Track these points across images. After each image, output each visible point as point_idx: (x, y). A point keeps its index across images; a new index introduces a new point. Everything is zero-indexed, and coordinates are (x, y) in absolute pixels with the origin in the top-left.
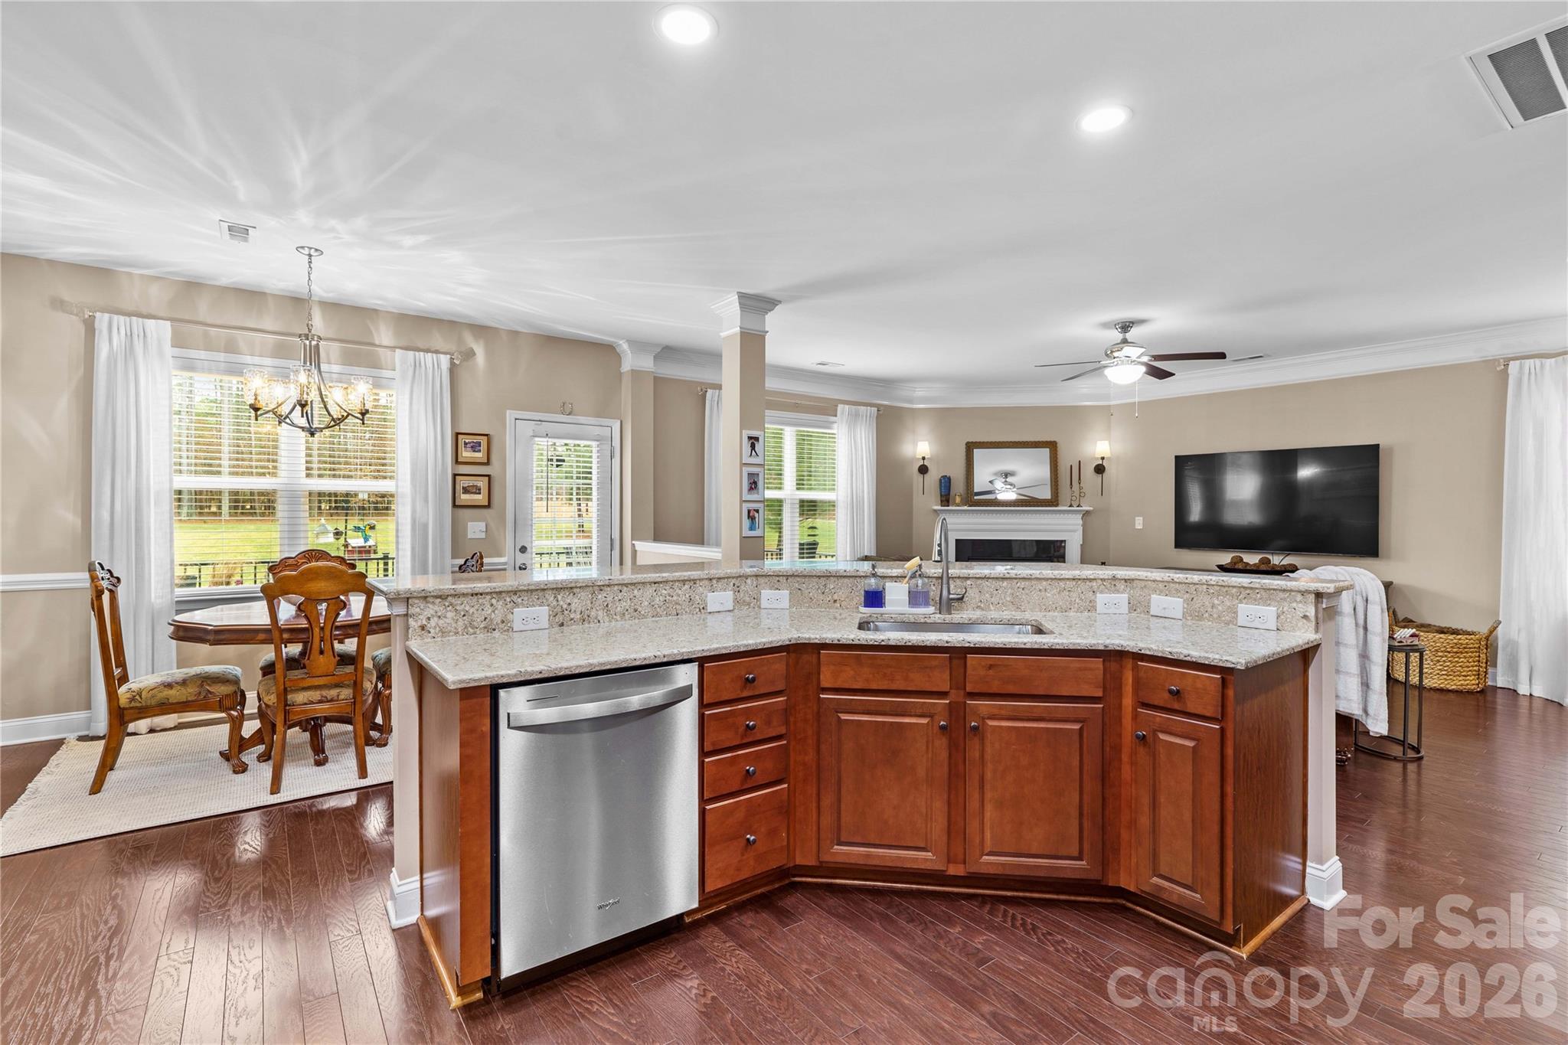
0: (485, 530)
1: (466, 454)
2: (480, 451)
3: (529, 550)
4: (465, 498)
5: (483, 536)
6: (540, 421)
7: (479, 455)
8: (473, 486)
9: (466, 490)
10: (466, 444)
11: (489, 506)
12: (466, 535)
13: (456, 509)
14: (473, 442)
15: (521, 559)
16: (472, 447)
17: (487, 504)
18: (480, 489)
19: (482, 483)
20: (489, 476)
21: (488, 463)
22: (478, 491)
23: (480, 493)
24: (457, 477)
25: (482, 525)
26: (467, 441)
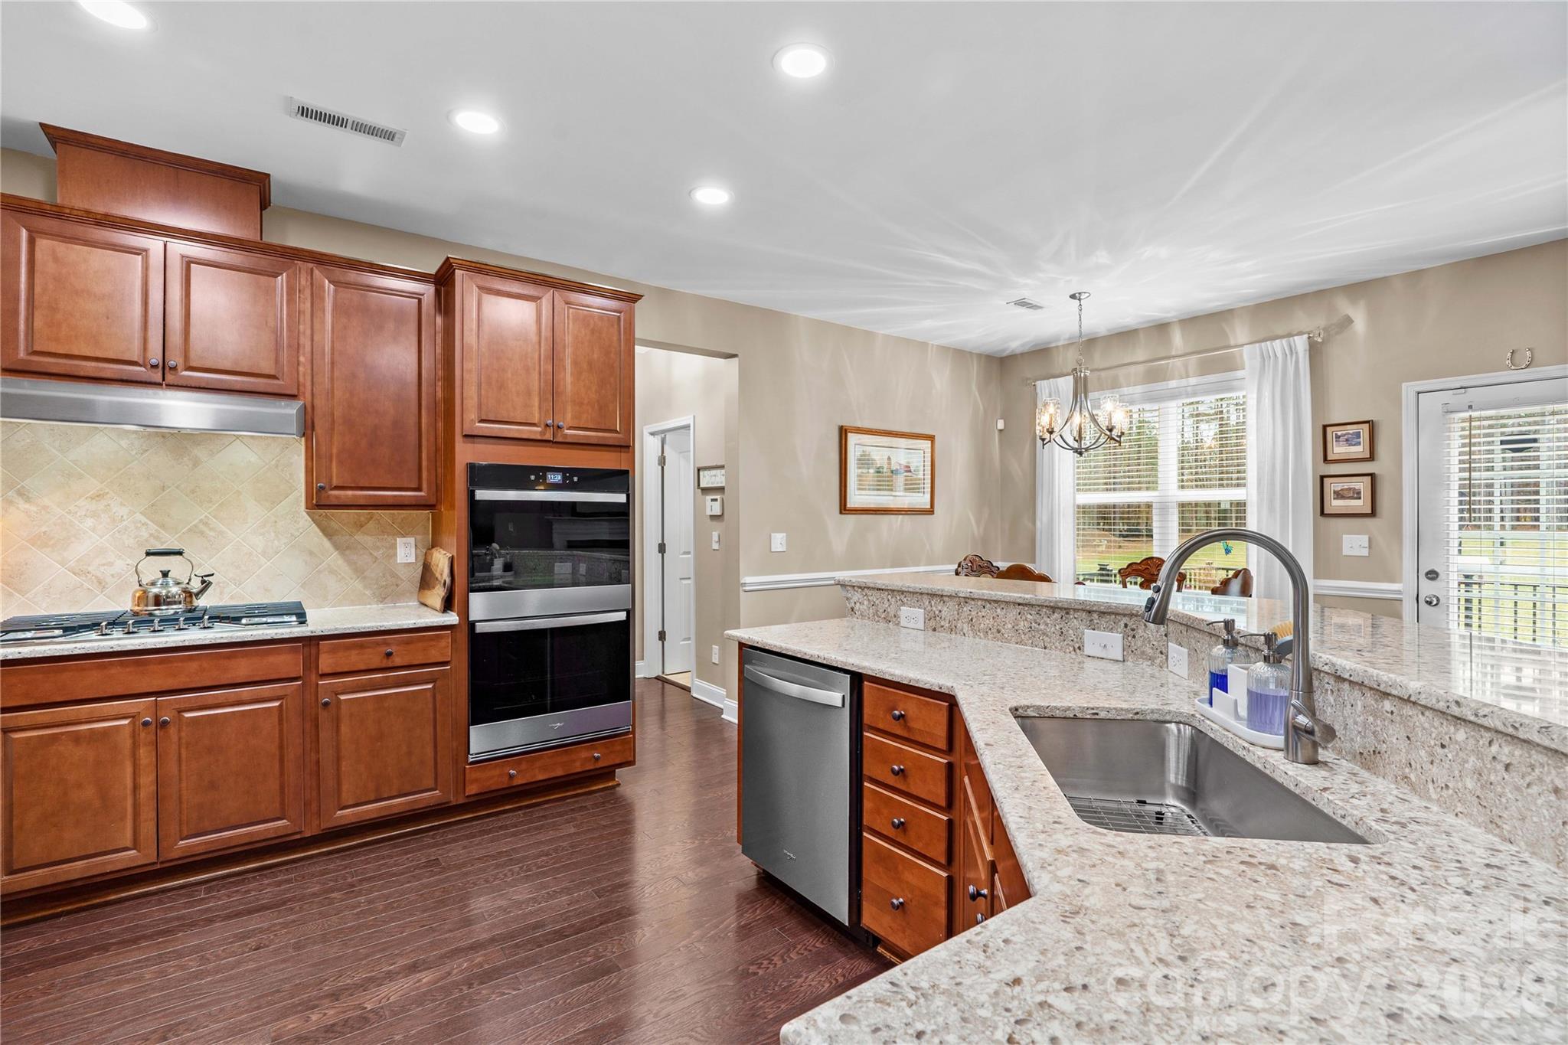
0: (1367, 545)
1: (1338, 450)
2: (1359, 443)
3: (1442, 576)
4: (1335, 505)
5: (1365, 552)
6: (1462, 388)
7: (1359, 448)
8: (1350, 489)
9: (1339, 495)
10: (1338, 437)
11: (1373, 513)
12: (1340, 549)
13: (1322, 520)
14: (1349, 434)
15: (1428, 588)
16: (1347, 440)
17: (1370, 512)
18: (1359, 493)
19: (1363, 485)
20: (1372, 475)
21: (1372, 457)
22: (1357, 495)
23: (1360, 498)
24: (1325, 479)
25: (1364, 540)
26: (1339, 433)
